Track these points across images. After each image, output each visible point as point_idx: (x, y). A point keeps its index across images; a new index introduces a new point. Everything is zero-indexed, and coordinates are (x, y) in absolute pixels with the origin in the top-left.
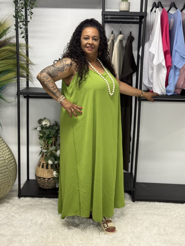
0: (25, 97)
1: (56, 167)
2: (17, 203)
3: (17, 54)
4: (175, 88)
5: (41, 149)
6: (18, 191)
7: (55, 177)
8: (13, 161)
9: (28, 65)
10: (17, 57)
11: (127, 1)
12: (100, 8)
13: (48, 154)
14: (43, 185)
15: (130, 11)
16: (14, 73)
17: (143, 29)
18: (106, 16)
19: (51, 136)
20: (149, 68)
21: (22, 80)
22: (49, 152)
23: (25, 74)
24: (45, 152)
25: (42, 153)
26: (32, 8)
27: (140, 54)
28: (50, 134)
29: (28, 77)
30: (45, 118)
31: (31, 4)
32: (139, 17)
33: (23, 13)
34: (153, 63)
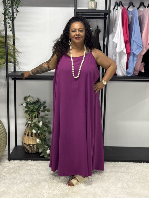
0: (12, 79)
1: (39, 135)
2: (8, 165)
3: (6, 45)
4: (133, 70)
5: (27, 121)
6: (8, 156)
7: (38, 144)
8: (3, 131)
9: (14, 53)
10: (6, 46)
11: (94, 1)
12: (72, 7)
13: (32, 125)
14: (29, 150)
15: (97, 9)
16: (3, 59)
17: (108, 24)
18: (77, 13)
19: (35, 110)
20: (113, 55)
21: (11, 65)
22: (33, 123)
23: (12, 60)
24: (30, 123)
25: (27, 124)
26: (18, 7)
27: (105, 43)
28: (33, 109)
29: (15, 63)
30: (29, 96)
31: (17, 4)
32: (104, 14)
33: (11, 11)
34: (116, 51)
